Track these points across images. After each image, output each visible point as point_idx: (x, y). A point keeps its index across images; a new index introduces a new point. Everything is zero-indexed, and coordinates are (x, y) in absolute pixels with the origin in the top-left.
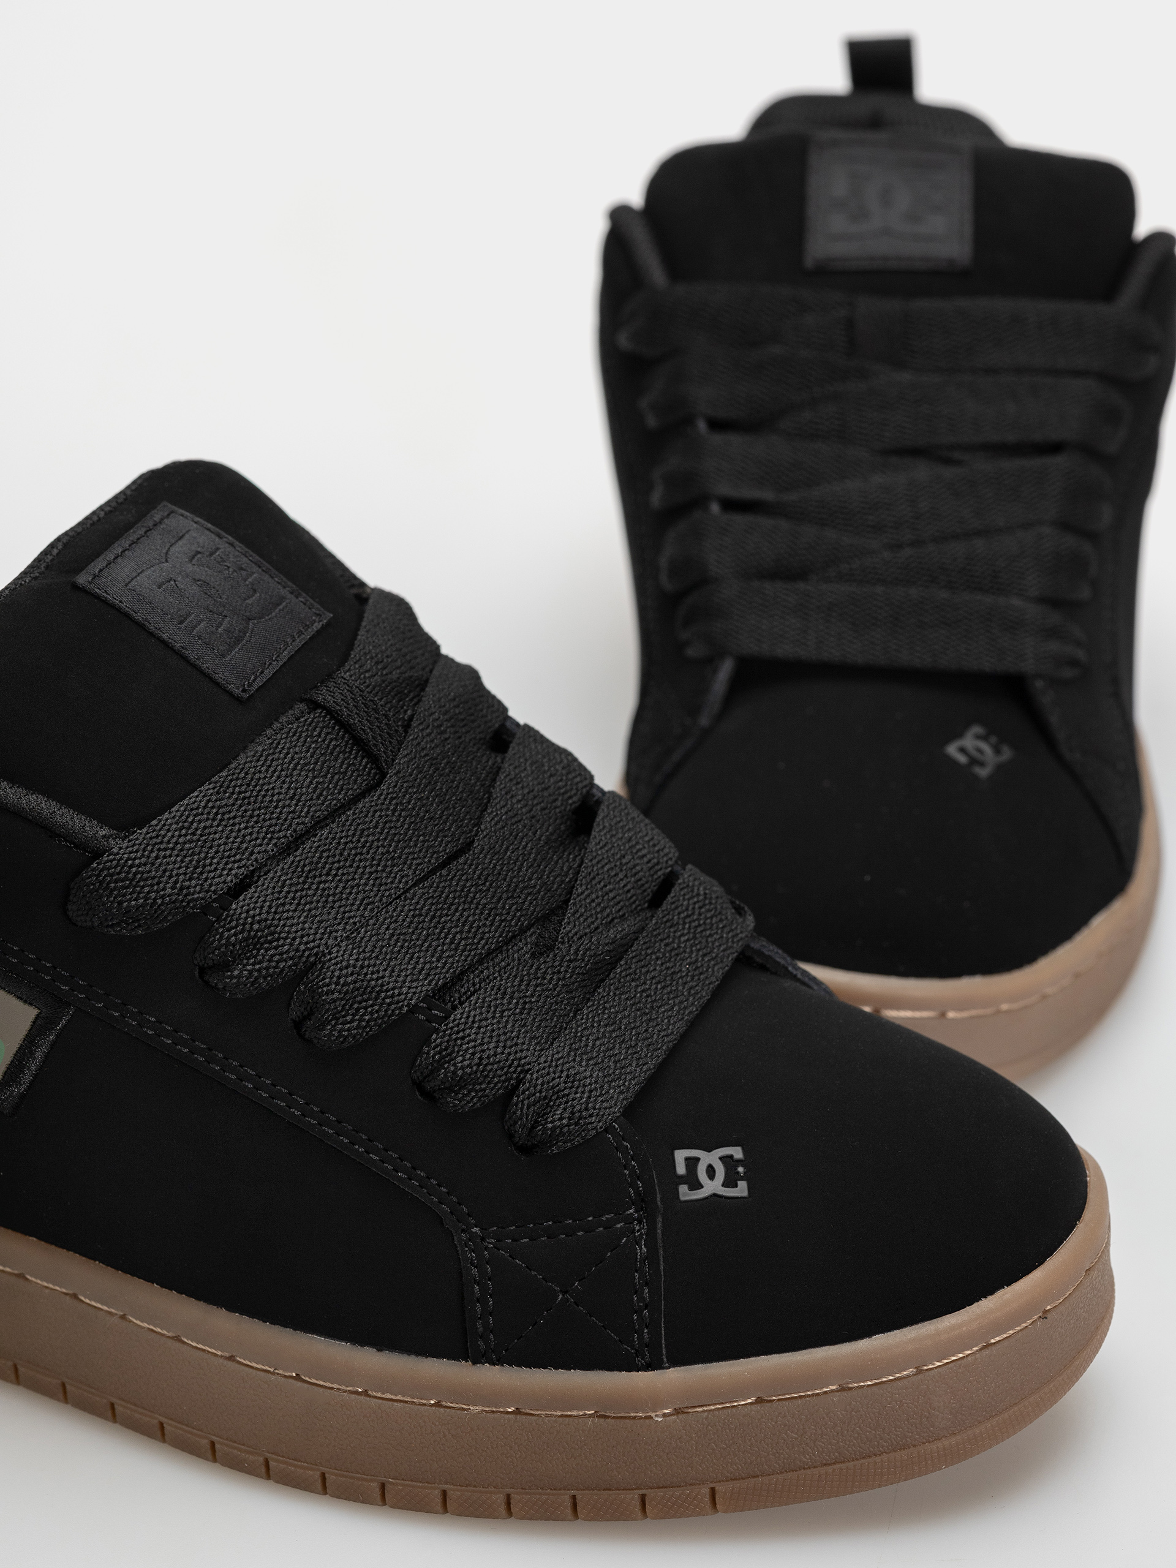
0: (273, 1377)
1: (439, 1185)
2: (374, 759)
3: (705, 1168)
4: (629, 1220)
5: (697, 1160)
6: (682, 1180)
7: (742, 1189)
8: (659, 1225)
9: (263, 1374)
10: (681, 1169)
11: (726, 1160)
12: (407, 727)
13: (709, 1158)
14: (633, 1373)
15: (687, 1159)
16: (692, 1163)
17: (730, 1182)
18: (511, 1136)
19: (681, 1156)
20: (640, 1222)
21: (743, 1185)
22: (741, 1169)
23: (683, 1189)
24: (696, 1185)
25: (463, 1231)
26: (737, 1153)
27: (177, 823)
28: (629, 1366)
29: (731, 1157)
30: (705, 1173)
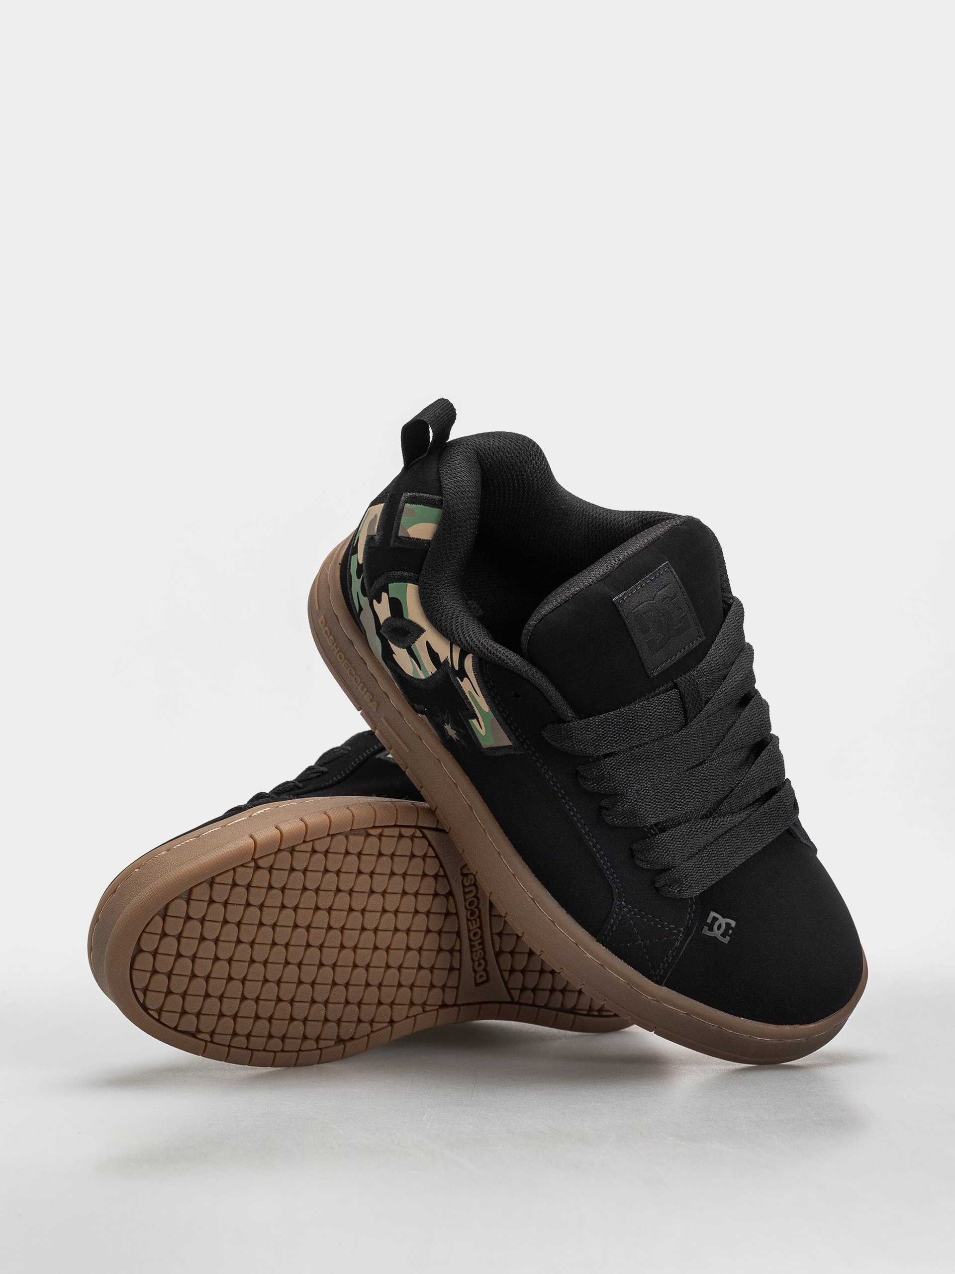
0: (525, 894)
1: (619, 883)
2: (686, 717)
3: (718, 925)
4: (679, 932)
5: (717, 919)
6: (707, 924)
7: (726, 940)
8: (689, 939)
9: (522, 889)
10: (709, 921)
11: (728, 925)
12: (707, 702)
13: (722, 921)
14: (650, 981)
15: (714, 917)
16: (715, 919)
17: (723, 935)
18: (654, 882)
19: (713, 914)
20: (683, 933)
21: (728, 938)
22: (731, 931)
23: (706, 928)
24: (711, 929)
25: (619, 901)
26: (733, 923)
27: (599, 722)
28: (650, 977)
29: (730, 924)
30: (717, 926)
